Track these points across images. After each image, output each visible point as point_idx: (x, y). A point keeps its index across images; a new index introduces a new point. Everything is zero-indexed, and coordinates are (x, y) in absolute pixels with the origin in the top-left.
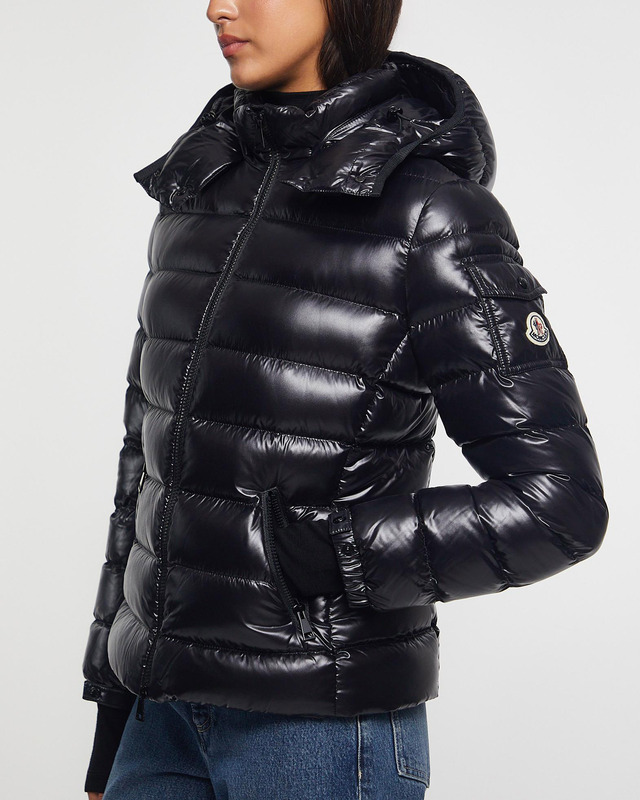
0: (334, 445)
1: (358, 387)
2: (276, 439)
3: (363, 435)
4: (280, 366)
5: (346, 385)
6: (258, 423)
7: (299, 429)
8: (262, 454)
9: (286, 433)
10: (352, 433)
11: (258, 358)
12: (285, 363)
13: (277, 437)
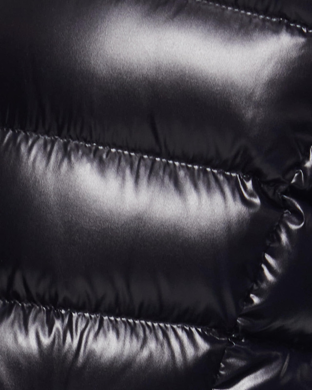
0: (190, 335)
1: (244, 201)
2: (58, 325)
3: (256, 313)
4: (66, 154)
5: (217, 197)
6: (19, 286)
7: (110, 298)
8: (28, 357)
9: (81, 308)
10: (231, 308)
11: (14, 137)
12: (77, 147)
13: (61, 317)
